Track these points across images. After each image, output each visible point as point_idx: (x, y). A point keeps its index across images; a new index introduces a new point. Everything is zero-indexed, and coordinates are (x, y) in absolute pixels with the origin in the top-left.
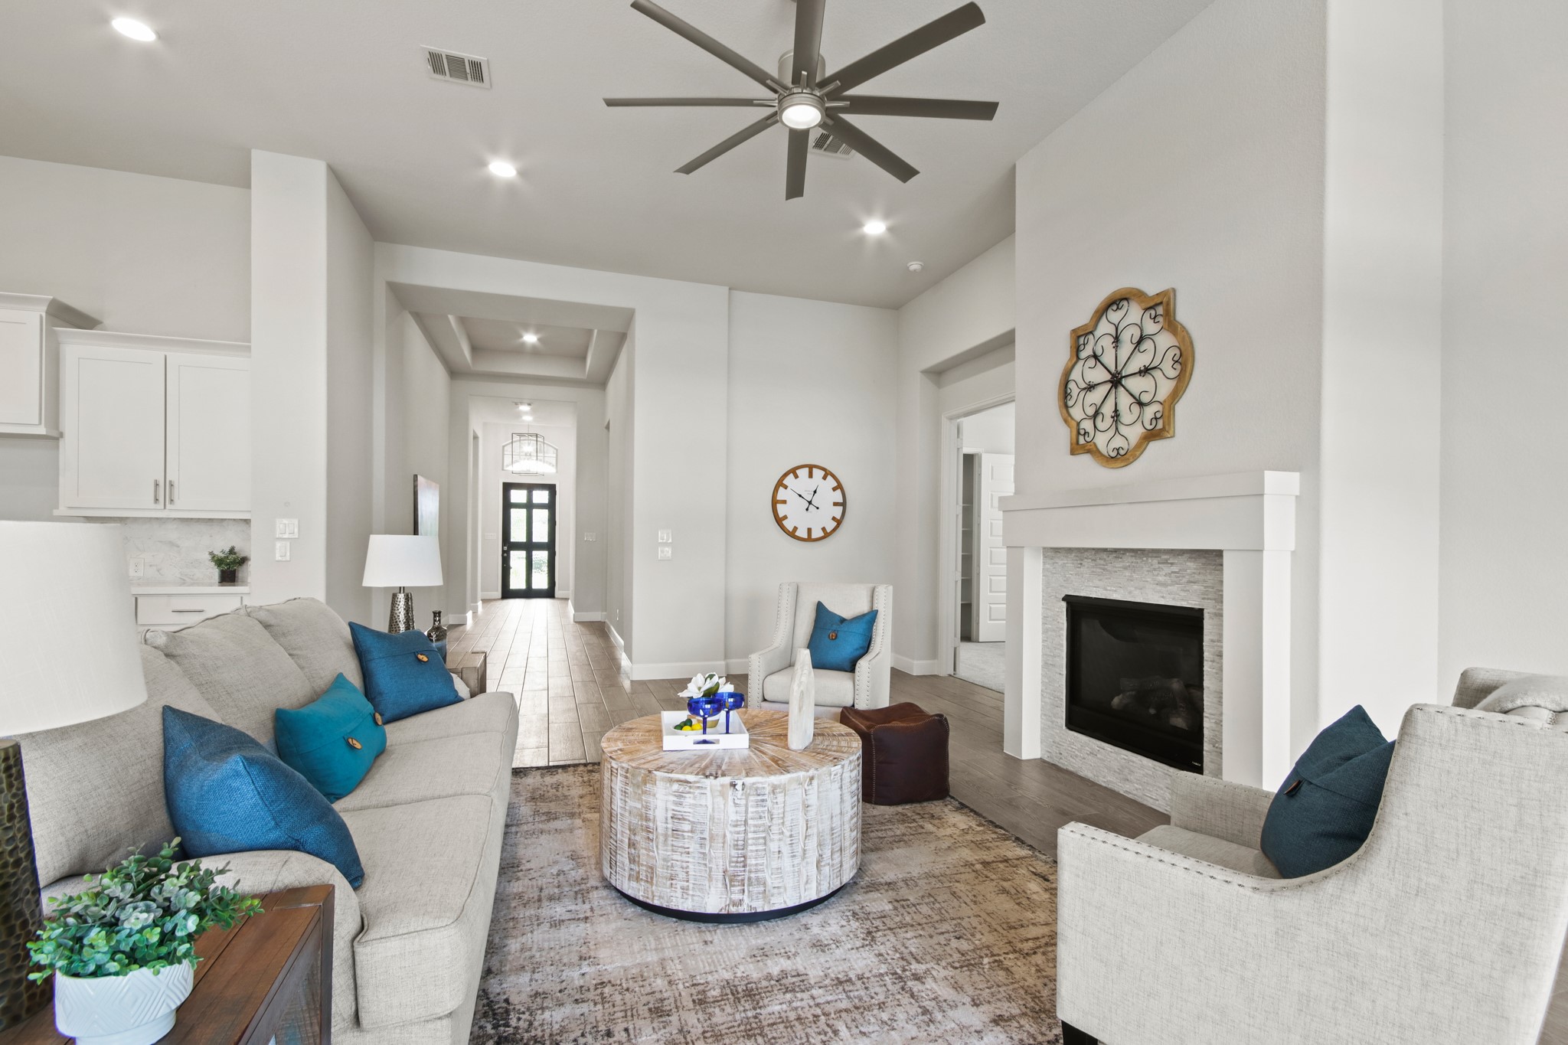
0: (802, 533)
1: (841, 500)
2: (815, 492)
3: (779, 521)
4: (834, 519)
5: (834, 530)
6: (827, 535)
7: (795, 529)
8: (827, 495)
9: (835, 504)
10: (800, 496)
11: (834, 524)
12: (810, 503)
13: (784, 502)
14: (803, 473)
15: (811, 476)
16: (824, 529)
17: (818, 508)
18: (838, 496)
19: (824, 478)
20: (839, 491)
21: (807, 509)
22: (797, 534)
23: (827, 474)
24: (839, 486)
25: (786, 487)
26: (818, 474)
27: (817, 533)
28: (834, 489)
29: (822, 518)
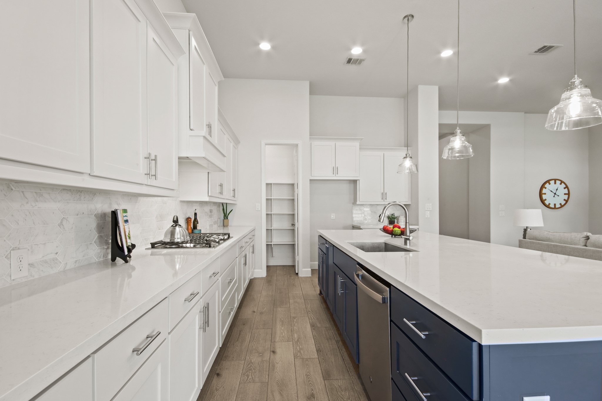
0: (552, 206)
1: (567, 192)
2: (557, 189)
3: (543, 201)
4: (564, 200)
5: (565, 204)
6: (562, 206)
7: (549, 204)
8: (562, 190)
9: (565, 194)
10: (551, 191)
11: (565, 202)
12: (555, 194)
13: (545, 194)
14: (552, 182)
15: (555, 183)
16: (560, 204)
17: (559, 196)
18: (566, 191)
19: (561, 184)
20: (566, 189)
21: (554, 196)
22: (550, 206)
23: (562, 182)
24: (567, 187)
25: (546, 188)
26: (558, 182)
27: (558, 206)
28: (565, 188)
29: (560, 200)
